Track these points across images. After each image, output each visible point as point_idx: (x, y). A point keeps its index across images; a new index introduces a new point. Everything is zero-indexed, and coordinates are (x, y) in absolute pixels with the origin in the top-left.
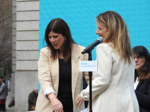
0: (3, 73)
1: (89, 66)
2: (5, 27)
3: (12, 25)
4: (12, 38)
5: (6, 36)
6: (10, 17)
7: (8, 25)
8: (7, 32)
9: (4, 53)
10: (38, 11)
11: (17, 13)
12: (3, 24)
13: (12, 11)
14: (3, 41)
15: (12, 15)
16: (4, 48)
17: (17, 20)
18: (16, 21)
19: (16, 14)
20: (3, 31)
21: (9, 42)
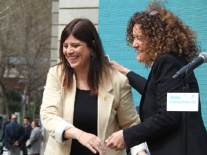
0: (34, 110)
1: (184, 102)
2: (40, 35)
3: (51, 32)
4: (50, 52)
5: (41, 50)
6: (48, 19)
7: (44, 31)
8: (43, 43)
9: (36, 77)
10: (97, 8)
11: (60, 11)
12: (37, 29)
13: (51, 8)
14: (36, 57)
15: (50, 14)
16: (36, 69)
17: (60, 23)
18: (58, 25)
19: (58, 13)
20: (36, 42)
21: (45, 60)
